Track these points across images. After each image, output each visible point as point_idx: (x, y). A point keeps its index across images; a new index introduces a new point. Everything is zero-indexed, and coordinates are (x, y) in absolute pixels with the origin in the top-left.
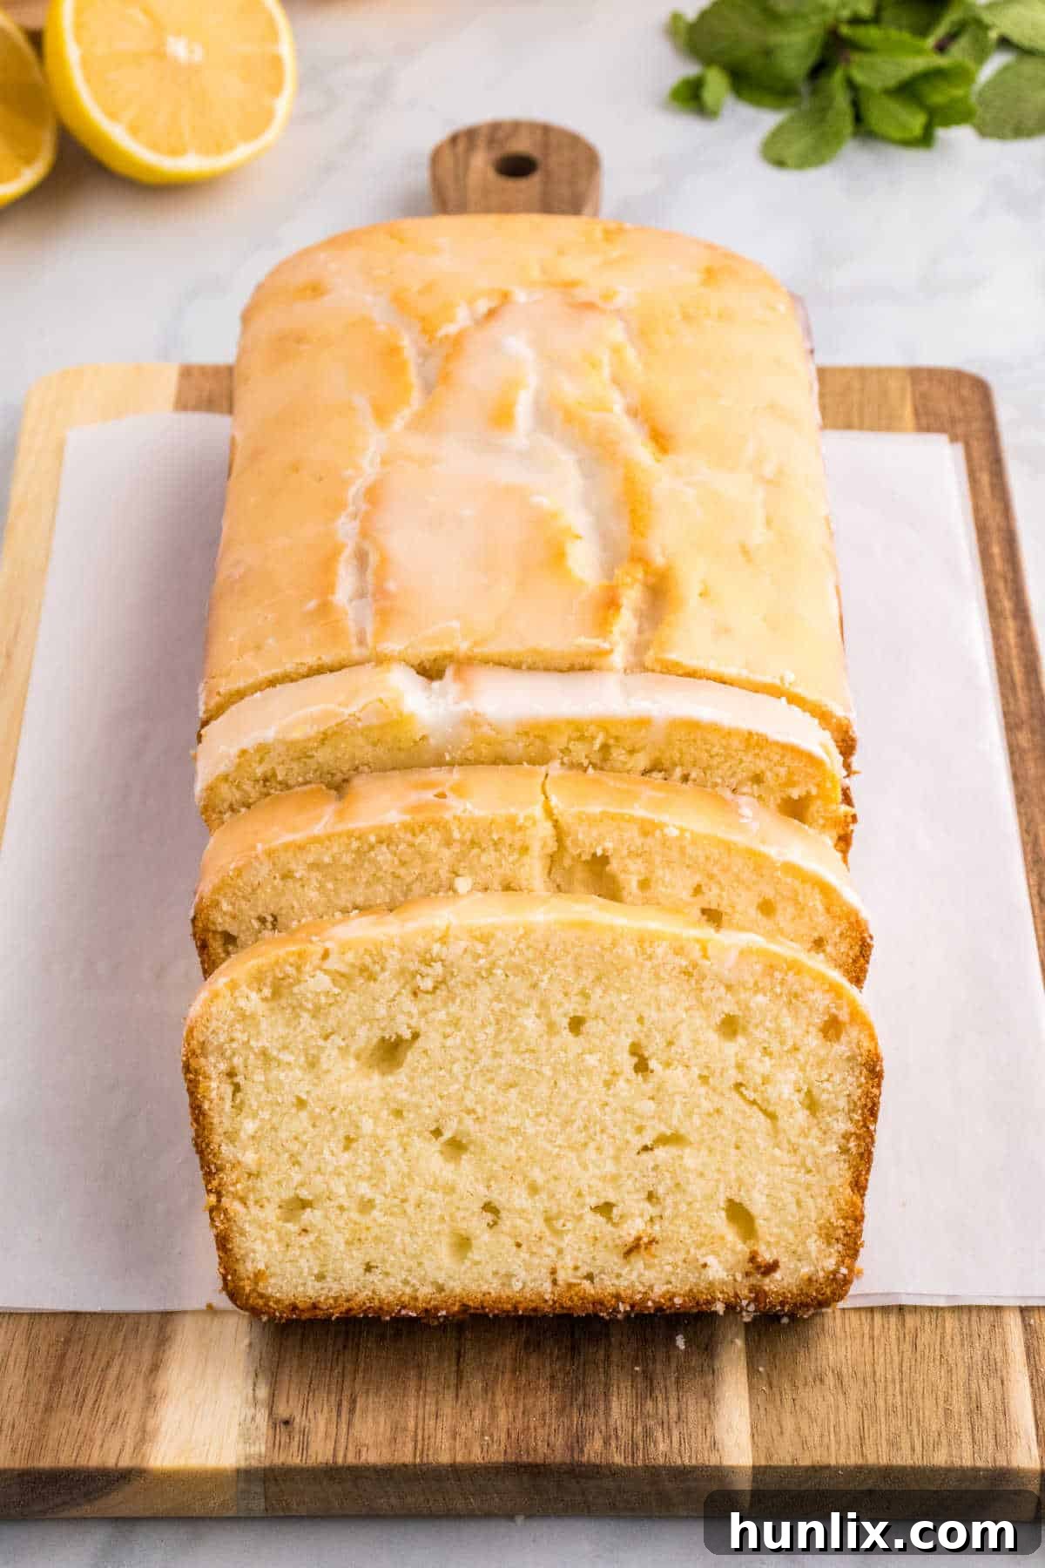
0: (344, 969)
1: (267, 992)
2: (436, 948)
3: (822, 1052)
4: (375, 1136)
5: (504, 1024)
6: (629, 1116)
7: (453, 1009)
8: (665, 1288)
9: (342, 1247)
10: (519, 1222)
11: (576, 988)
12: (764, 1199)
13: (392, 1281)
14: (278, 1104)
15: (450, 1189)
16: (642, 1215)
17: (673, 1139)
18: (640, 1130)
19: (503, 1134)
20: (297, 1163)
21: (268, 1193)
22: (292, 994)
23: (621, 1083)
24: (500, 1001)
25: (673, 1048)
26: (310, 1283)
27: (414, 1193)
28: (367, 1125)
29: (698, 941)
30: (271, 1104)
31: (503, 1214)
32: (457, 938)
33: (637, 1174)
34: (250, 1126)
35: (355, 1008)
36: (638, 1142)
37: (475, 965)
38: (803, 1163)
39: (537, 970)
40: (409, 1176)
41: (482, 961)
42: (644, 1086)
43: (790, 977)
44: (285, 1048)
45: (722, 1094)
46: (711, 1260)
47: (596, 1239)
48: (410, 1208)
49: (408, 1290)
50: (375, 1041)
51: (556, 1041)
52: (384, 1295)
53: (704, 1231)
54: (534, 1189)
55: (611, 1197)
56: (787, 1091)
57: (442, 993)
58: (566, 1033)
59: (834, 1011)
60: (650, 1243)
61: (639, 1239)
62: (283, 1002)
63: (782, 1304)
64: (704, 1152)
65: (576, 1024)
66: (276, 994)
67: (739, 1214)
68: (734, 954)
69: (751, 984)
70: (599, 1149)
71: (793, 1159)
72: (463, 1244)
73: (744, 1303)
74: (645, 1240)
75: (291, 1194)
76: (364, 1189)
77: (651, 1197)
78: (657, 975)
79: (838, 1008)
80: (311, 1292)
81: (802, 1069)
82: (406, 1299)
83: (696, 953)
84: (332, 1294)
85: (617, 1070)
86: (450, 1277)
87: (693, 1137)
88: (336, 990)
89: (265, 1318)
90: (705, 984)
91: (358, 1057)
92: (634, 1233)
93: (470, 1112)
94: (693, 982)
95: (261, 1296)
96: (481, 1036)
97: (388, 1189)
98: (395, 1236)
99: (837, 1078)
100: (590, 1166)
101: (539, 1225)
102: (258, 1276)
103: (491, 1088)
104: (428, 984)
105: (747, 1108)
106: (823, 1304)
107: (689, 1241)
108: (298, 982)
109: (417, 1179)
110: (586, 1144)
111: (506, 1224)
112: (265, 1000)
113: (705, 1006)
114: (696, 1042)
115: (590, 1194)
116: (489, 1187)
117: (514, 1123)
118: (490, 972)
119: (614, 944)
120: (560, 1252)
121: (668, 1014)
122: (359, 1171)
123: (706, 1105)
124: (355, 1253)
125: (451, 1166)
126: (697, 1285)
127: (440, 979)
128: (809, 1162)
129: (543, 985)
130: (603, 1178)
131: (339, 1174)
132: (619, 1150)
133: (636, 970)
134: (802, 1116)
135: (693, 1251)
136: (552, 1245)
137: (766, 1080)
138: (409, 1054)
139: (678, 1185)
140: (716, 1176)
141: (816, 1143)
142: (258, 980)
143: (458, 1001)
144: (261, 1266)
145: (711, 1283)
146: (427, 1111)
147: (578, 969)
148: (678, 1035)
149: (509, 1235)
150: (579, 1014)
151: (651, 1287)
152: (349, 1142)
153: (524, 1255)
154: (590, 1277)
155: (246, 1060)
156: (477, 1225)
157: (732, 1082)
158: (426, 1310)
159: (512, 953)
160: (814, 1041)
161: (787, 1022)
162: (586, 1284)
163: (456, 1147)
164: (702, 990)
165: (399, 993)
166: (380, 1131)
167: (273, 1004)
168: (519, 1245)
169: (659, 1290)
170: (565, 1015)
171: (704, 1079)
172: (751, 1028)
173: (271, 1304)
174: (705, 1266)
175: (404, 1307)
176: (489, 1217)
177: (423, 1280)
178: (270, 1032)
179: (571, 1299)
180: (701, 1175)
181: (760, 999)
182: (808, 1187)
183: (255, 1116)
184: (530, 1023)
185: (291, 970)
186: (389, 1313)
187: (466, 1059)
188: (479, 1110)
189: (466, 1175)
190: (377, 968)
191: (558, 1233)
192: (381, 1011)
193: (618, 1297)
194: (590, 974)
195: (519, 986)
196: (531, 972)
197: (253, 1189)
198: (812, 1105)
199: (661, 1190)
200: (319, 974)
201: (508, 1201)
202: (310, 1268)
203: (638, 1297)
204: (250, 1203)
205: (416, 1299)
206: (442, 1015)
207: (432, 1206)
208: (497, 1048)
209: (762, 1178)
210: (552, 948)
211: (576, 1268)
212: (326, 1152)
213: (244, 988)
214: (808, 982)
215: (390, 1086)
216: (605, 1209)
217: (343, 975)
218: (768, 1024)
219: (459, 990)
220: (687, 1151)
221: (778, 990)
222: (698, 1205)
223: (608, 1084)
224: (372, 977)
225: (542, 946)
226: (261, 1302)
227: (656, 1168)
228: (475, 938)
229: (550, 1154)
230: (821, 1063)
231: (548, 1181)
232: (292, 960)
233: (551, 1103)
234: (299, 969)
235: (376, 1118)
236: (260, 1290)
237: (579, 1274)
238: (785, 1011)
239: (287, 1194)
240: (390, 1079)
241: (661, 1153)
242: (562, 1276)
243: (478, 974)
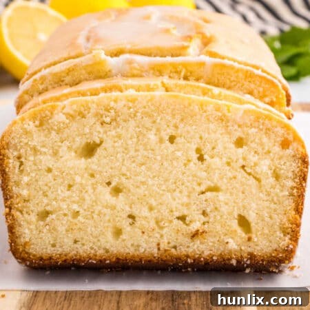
0: (72, 112)
1: (37, 123)
2: (112, 104)
3: (281, 153)
4: (81, 184)
5: (140, 138)
6: (195, 179)
7: (118, 130)
8: (209, 252)
9: (64, 232)
10: (144, 222)
11: (172, 124)
12: (255, 214)
13: (85, 247)
14: (39, 170)
15: (113, 208)
16: (199, 221)
17: (215, 189)
18: (199, 184)
19: (138, 184)
20: (47, 196)
21: (32, 208)
22: (48, 124)
23: (192, 164)
24: (138, 127)
25: (215, 150)
26: (49, 248)
27: (98, 208)
28: (78, 179)
29: (227, 106)
30: (35, 170)
31: (137, 219)
32: (121, 100)
33: (198, 203)
34: (26, 179)
35: (75, 129)
36: (199, 189)
37: (128, 111)
38: (273, 200)
39: (155, 115)
40: (96, 202)
41: (132, 110)
42: (202, 166)
43: (267, 122)
44: (44, 146)
45: (236, 170)
46: (230, 240)
47: (178, 230)
48: (95, 216)
49: (93, 251)
50: (84, 143)
51: (163, 146)
52: (81, 254)
53: (228, 228)
54: (151, 209)
55: (186, 212)
56: (265, 168)
57: (114, 124)
58: (167, 142)
59: (286, 136)
60: (203, 232)
61: (198, 231)
62: (44, 127)
63: (263, 261)
64: (229, 194)
65: (172, 139)
66: (41, 124)
67: (244, 222)
68: (242, 112)
69: (249, 125)
70: (181, 192)
71: (268, 198)
72: (118, 232)
73: (245, 260)
74: (201, 231)
75: (43, 209)
76: (75, 207)
77: (204, 213)
78: (208, 119)
79: (288, 134)
80: (49, 252)
81: (272, 160)
82: (92, 255)
83: (225, 111)
84: (59, 252)
85: (190, 159)
86: (112, 246)
87: (224, 187)
88: (68, 121)
89: (28, 263)
90: (229, 124)
91: (76, 152)
92: (196, 228)
93: (124, 175)
94: (224, 123)
95: (27, 253)
96: (130, 142)
97: (86, 207)
98: (87, 228)
99: (288, 164)
100: (177, 199)
101: (153, 224)
102: (26, 243)
103: (134, 165)
104: (108, 120)
105: (248, 176)
106: (281, 261)
107: (221, 232)
108: (51, 118)
109: (99, 203)
110: (175, 190)
111: (138, 224)
112: (36, 126)
113: (229, 133)
114: (225, 148)
115: (176, 211)
116: (131, 207)
117: (143, 180)
118: (135, 115)
119: (190, 105)
120: (162, 236)
121: (213, 135)
122: (73, 199)
123: (230, 175)
124: (69, 235)
125: (115, 198)
126: (223, 251)
127: (114, 118)
128: (275, 199)
129: (158, 121)
130: (183, 205)
131: (64, 201)
132: (190, 192)
133: (198, 117)
134: (272, 180)
135: (222, 237)
136: (158, 233)
137: (256, 164)
138: (98, 149)
139: (216, 208)
140: (233, 204)
141: (278, 191)
142: (34, 118)
143: (121, 127)
144: (27, 240)
145: (230, 251)
146: (105, 174)
147: (173, 115)
148: (217, 145)
149: (139, 228)
150: (173, 134)
151: (203, 252)
152: (70, 186)
153: (145, 236)
154: (175, 247)
155: (26, 151)
156: (125, 224)
157: (241, 165)
158: (101, 261)
159: (145, 107)
160: (277, 149)
161: (265, 140)
162: (173, 250)
163: (117, 191)
164: (227, 126)
165: (95, 123)
166: (84, 182)
167: (40, 128)
168: (143, 233)
169: (207, 253)
170: (167, 135)
171: (228, 164)
172: (249, 143)
173: (31, 256)
174: (227, 243)
175: (90, 259)
176: (131, 220)
177: (99, 248)
178: (37, 139)
179: (166, 256)
180: (226, 204)
181: (254, 130)
182: (275, 210)
183: (28, 174)
184: (152, 137)
185: (48, 113)
186: (83, 262)
187: (123, 152)
188: (128, 174)
189: (121, 202)
190: (86, 112)
191: (161, 228)
192: (87, 130)
193: (188, 256)
194: (178, 117)
195: (147, 122)
196: (153, 116)
197: (26, 207)
198: (277, 177)
199: (208, 210)
200: (61, 114)
201: (140, 212)
202: (50, 242)
203: (197, 256)
204: (24, 212)
205: (96, 255)
206: (113, 133)
207: (105, 215)
208: (137, 148)
209: (254, 205)
210: (162, 106)
211: (169, 243)
212: (59, 191)
213: (27, 120)
214: (274, 123)
215: (90, 164)
216: (182, 218)
217: (71, 116)
218: (257, 140)
219: (121, 122)
220: (220, 193)
221: (261, 127)
222: (225, 217)
223: (185, 165)
224: (84, 117)
225: (158, 104)
226: (26, 255)
227: (206, 201)
228: (128, 101)
229: (159, 193)
230: (281, 158)
231: (158, 205)
232: (49, 108)
233: (161, 172)
234: (52, 113)
235: (82, 177)
236: (26, 250)
237: (171, 245)
238: (264, 136)
239: (40, 209)
240: (89, 160)
241: (208, 194)
242: (162, 247)
243: (130, 116)
